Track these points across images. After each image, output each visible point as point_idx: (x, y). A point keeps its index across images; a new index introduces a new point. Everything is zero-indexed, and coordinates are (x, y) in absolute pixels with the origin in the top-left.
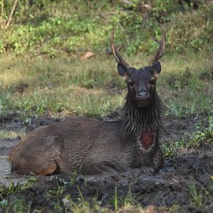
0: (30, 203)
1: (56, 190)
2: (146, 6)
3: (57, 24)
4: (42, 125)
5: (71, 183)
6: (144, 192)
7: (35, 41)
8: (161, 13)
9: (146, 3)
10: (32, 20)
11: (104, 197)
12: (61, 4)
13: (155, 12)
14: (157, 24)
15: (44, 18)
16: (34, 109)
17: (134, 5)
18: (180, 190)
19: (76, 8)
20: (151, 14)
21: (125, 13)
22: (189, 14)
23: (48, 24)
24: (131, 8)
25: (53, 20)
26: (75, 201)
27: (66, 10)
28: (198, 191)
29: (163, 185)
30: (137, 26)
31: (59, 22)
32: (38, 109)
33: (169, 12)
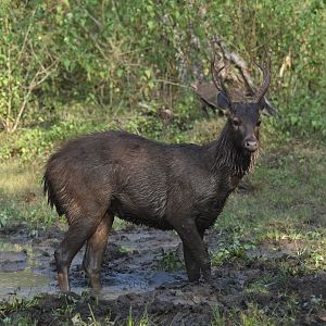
0: (36, 321)
1: (65, 308)
2: (167, 111)
3: (68, 128)
4: (50, 237)
5: (82, 301)
6: (162, 313)
7: (44, 146)
8: (184, 120)
9: (167, 108)
10: (42, 123)
11: (117, 317)
12: (74, 108)
13: (177, 118)
14: (178, 131)
15: (55, 121)
16: (41, 220)
17: (154, 110)
18: (201, 312)
19: (90, 112)
20: (172, 119)
21: (144, 119)
22: (213, 122)
23: (59, 129)
24: (150, 114)
25: (65, 124)
26: (86, 321)
27: (78, 114)
28: (221, 313)
29: (183, 306)
30: (157, 133)
31: (71, 126)
32: (46, 220)
33: (192, 119)
